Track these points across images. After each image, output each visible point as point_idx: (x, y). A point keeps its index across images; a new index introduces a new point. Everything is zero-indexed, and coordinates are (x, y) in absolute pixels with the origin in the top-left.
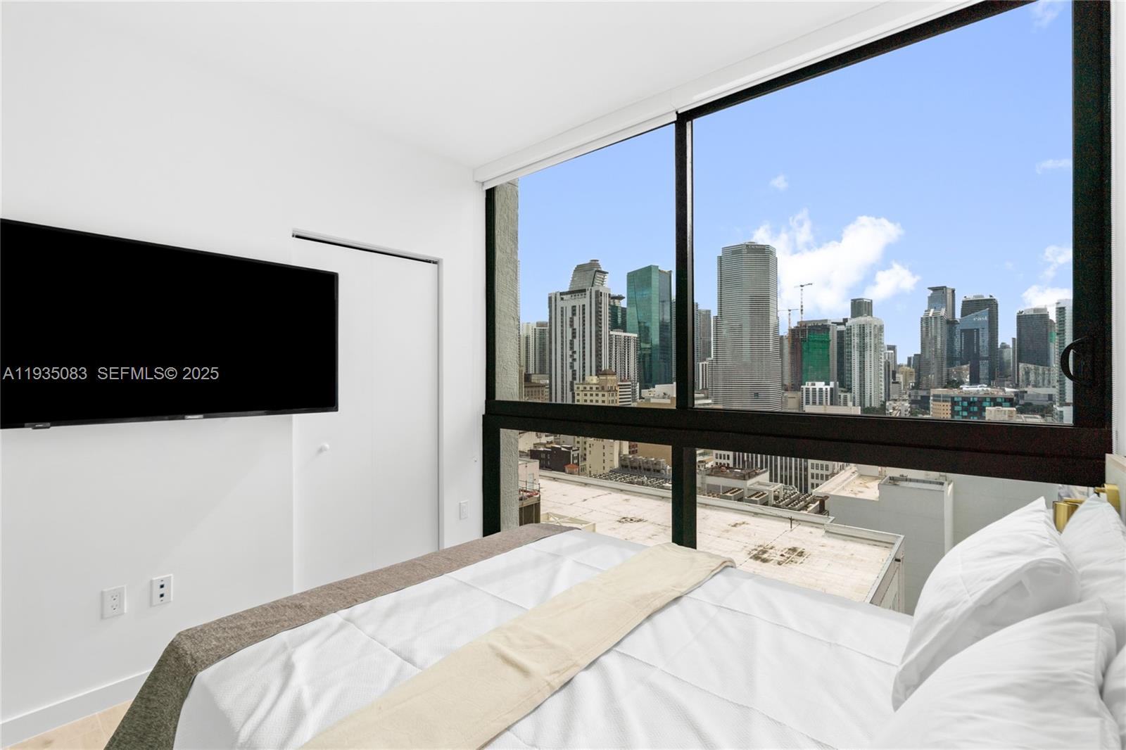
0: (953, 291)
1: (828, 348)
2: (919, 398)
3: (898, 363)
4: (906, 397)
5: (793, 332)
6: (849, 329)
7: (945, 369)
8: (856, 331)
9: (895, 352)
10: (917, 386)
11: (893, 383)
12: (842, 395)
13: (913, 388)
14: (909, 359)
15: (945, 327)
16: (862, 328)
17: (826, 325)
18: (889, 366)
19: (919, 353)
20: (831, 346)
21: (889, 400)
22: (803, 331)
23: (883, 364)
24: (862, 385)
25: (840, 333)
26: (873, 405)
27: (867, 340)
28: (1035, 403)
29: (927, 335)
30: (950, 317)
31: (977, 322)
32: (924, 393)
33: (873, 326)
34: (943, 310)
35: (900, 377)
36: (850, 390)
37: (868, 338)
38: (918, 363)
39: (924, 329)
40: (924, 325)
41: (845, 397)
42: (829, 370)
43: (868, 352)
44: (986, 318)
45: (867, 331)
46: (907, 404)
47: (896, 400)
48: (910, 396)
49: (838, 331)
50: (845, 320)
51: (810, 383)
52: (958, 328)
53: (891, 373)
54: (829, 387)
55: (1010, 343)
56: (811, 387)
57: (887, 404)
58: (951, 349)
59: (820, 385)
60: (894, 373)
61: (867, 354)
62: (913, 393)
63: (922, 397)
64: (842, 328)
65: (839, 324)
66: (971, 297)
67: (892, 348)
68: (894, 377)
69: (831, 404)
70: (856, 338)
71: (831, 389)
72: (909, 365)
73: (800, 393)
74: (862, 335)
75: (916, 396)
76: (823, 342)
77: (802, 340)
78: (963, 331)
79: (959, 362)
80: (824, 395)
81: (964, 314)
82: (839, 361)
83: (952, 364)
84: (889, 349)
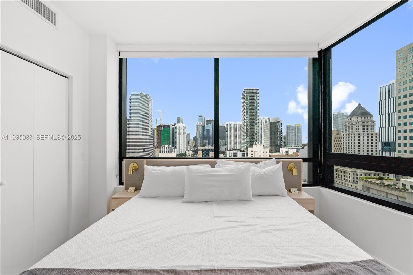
0: (204, 117)
2: (195, 150)
4: (192, 150)
5: (158, 127)
6: (176, 127)
7: (202, 141)
8: (178, 128)
11: (188, 145)
12: (174, 149)
13: (194, 147)
14: (193, 137)
15: (202, 128)
17: (169, 126)
18: (187, 140)
19: (195, 136)
20: (170, 133)
21: (187, 151)
22: (161, 127)
23: (185, 139)
24: (179, 146)
25: (173, 128)
26: (182, 153)
27: (181, 131)
28: (222, 151)
29: (197, 130)
30: (203, 125)
31: (209, 127)
32: (196, 148)
33: (183, 127)
34: (202, 123)
36: (176, 148)
38: (195, 139)
39: (197, 128)
40: (197, 127)
41: (175, 150)
42: (170, 141)
43: (181, 135)
44: (212, 126)
45: (181, 128)
46: (192, 152)
47: (189, 151)
48: (193, 149)
50: (175, 124)
51: (163, 146)
53: (188, 143)
56: (163, 147)
57: (186, 152)
58: (203, 135)
59: (166, 146)
60: (189, 142)
61: (181, 136)
62: (194, 148)
63: (196, 149)
64: (173, 127)
65: (173, 125)
66: (208, 119)
67: (189, 134)
69: (170, 153)
70: (178, 130)
71: (170, 147)
72: (193, 140)
73: (160, 149)
74: (180, 130)
75: (194, 149)
76: (168, 131)
77: (161, 130)
78: (206, 129)
79: (205, 139)
80: (168, 150)
81: (206, 125)
82: (173, 138)
83: (203, 139)
84: (188, 134)
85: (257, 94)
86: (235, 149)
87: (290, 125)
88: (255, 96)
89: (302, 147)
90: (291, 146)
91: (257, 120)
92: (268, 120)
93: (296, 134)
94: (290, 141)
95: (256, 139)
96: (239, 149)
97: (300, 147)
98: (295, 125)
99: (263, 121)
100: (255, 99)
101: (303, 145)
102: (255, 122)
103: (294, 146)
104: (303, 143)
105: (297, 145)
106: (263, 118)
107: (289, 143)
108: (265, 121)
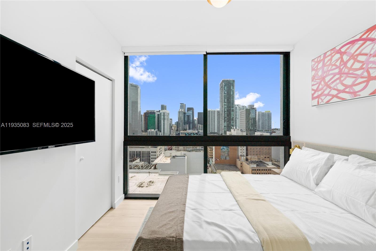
0: (185, 105)
1: (155, 119)
2: (178, 134)
3: (173, 124)
4: (174, 133)
5: (145, 114)
6: (161, 114)
7: (183, 125)
8: (162, 114)
9: (172, 121)
10: (177, 130)
12: (159, 133)
13: (176, 131)
14: (175, 123)
15: (183, 114)
16: (164, 113)
17: (154, 112)
19: (178, 121)
20: (156, 119)
21: (170, 134)
22: (148, 113)
23: (169, 124)
24: (164, 130)
25: (158, 115)
27: (165, 117)
29: (179, 116)
30: (184, 112)
31: (190, 113)
32: (178, 132)
33: (167, 113)
34: (183, 110)
35: (173, 128)
36: (161, 132)
37: (166, 116)
38: (178, 124)
40: (179, 113)
42: (155, 125)
44: (192, 113)
45: (165, 114)
47: (172, 134)
48: (175, 133)
49: (158, 114)
50: (160, 111)
51: (150, 130)
52: (186, 115)
53: (171, 127)
54: (155, 131)
55: (196, 119)
56: (150, 131)
58: (185, 120)
59: (153, 130)
60: (172, 127)
61: (165, 121)
62: (176, 132)
63: (178, 133)
64: (159, 113)
65: (158, 112)
66: (189, 107)
68: (172, 128)
70: (162, 116)
71: (156, 131)
72: (175, 124)
73: (147, 133)
74: (164, 116)
76: (154, 117)
77: (148, 116)
78: (187, 115)
79: (186, 124)
80: (154, 133)
81: (187, 111)
82: (158, 123)
83: (185, 124)
84: (170, 120)
85: (233, 84)
86: (213, 133)
87: (261, 112)
88: (232, 86)
89: (272, 131)
90: (262, 131)
91: (233, 108)
92: (242, 107)
93: (266, 120)
94: (260, 126)
95: (232, 124)
96: (217, 133)
97: (270, 131)
98: (265, 111)
99: (237, 108)
100: (232, 89)
101: (272, 129)
102: (232, 109)
103: (265, 131)
104: (272, 128)
105: (267, 130)
106: (237, 105)
107: (260, 128)
108: (239, 108)
